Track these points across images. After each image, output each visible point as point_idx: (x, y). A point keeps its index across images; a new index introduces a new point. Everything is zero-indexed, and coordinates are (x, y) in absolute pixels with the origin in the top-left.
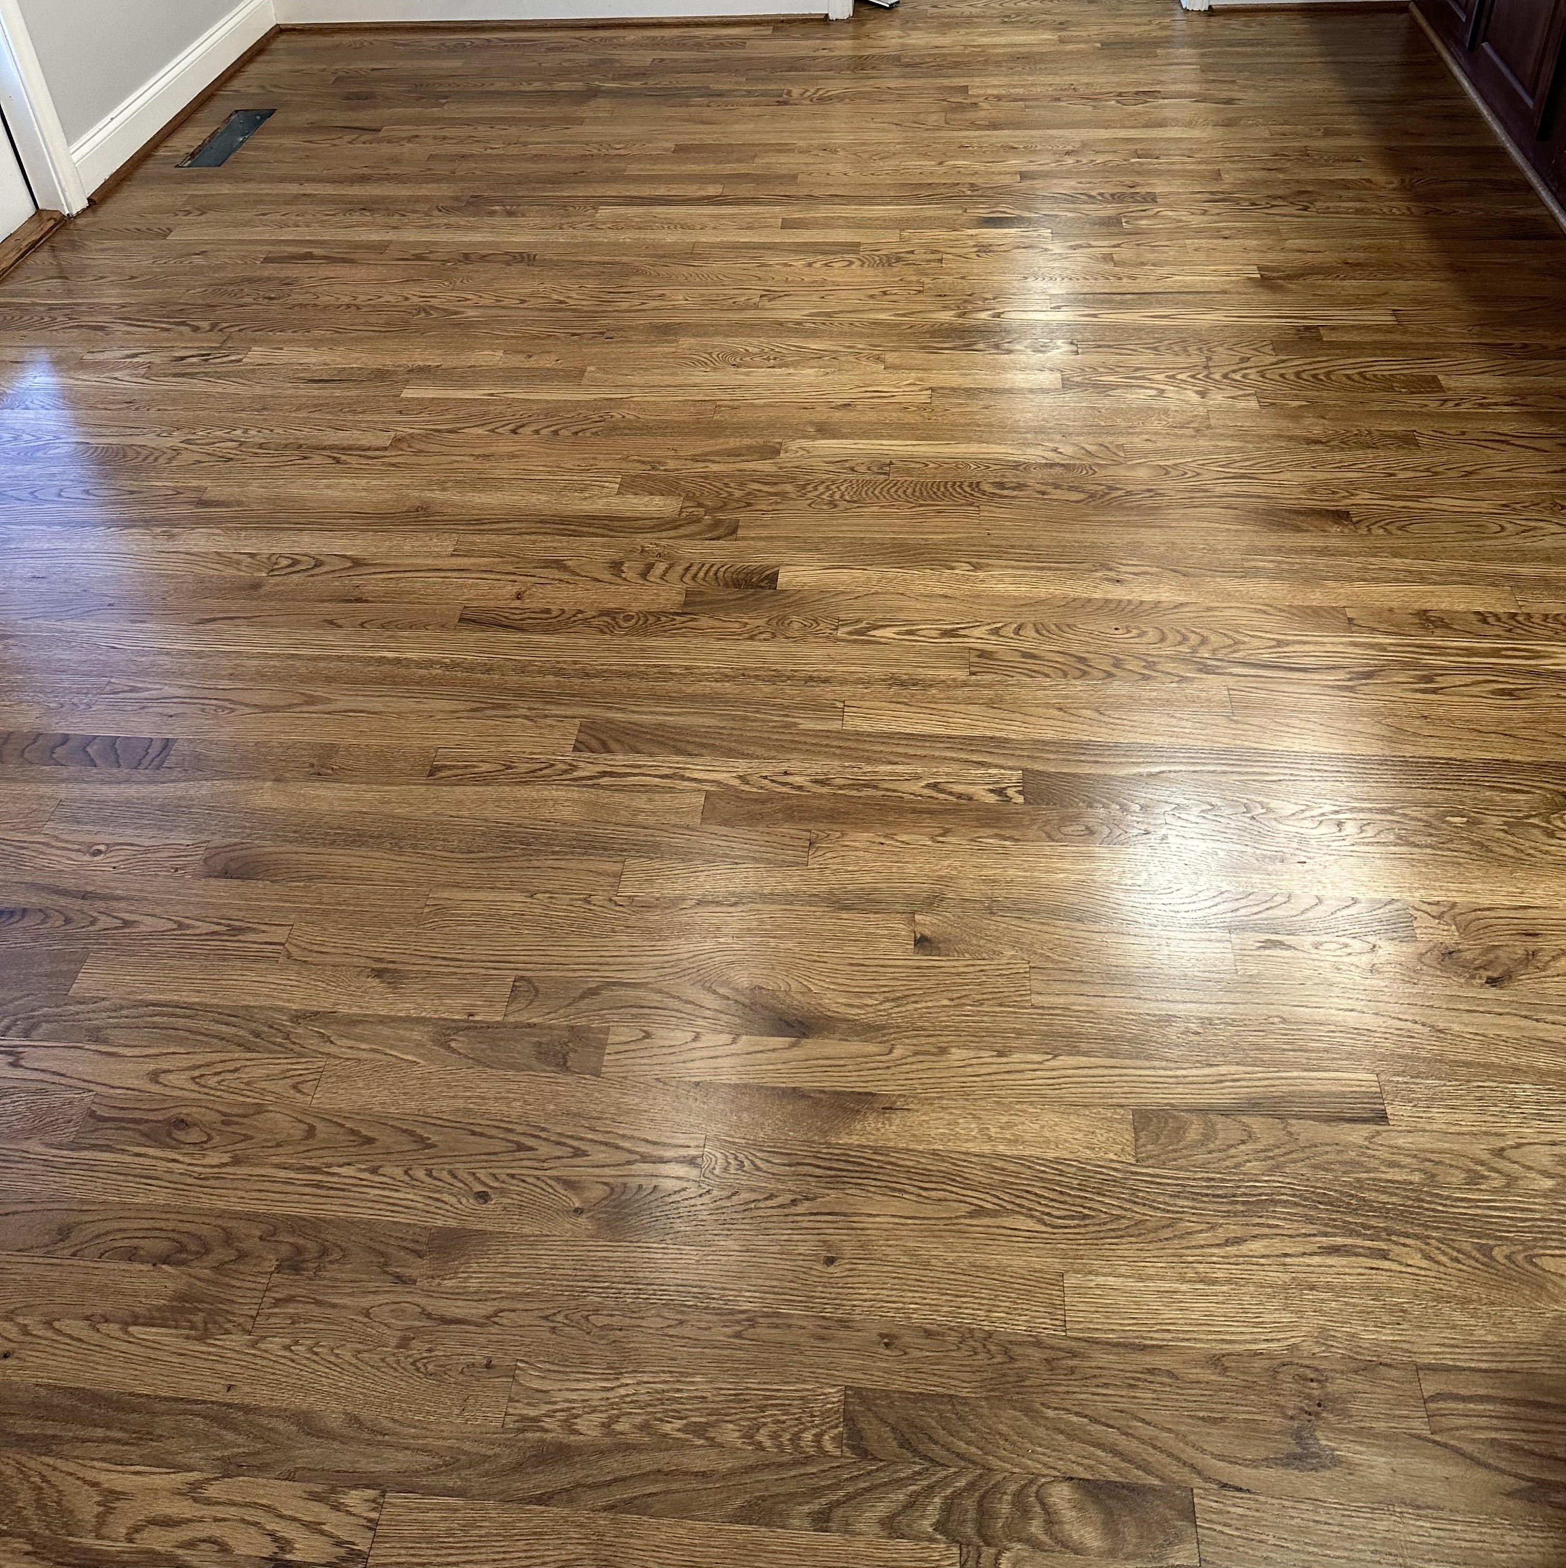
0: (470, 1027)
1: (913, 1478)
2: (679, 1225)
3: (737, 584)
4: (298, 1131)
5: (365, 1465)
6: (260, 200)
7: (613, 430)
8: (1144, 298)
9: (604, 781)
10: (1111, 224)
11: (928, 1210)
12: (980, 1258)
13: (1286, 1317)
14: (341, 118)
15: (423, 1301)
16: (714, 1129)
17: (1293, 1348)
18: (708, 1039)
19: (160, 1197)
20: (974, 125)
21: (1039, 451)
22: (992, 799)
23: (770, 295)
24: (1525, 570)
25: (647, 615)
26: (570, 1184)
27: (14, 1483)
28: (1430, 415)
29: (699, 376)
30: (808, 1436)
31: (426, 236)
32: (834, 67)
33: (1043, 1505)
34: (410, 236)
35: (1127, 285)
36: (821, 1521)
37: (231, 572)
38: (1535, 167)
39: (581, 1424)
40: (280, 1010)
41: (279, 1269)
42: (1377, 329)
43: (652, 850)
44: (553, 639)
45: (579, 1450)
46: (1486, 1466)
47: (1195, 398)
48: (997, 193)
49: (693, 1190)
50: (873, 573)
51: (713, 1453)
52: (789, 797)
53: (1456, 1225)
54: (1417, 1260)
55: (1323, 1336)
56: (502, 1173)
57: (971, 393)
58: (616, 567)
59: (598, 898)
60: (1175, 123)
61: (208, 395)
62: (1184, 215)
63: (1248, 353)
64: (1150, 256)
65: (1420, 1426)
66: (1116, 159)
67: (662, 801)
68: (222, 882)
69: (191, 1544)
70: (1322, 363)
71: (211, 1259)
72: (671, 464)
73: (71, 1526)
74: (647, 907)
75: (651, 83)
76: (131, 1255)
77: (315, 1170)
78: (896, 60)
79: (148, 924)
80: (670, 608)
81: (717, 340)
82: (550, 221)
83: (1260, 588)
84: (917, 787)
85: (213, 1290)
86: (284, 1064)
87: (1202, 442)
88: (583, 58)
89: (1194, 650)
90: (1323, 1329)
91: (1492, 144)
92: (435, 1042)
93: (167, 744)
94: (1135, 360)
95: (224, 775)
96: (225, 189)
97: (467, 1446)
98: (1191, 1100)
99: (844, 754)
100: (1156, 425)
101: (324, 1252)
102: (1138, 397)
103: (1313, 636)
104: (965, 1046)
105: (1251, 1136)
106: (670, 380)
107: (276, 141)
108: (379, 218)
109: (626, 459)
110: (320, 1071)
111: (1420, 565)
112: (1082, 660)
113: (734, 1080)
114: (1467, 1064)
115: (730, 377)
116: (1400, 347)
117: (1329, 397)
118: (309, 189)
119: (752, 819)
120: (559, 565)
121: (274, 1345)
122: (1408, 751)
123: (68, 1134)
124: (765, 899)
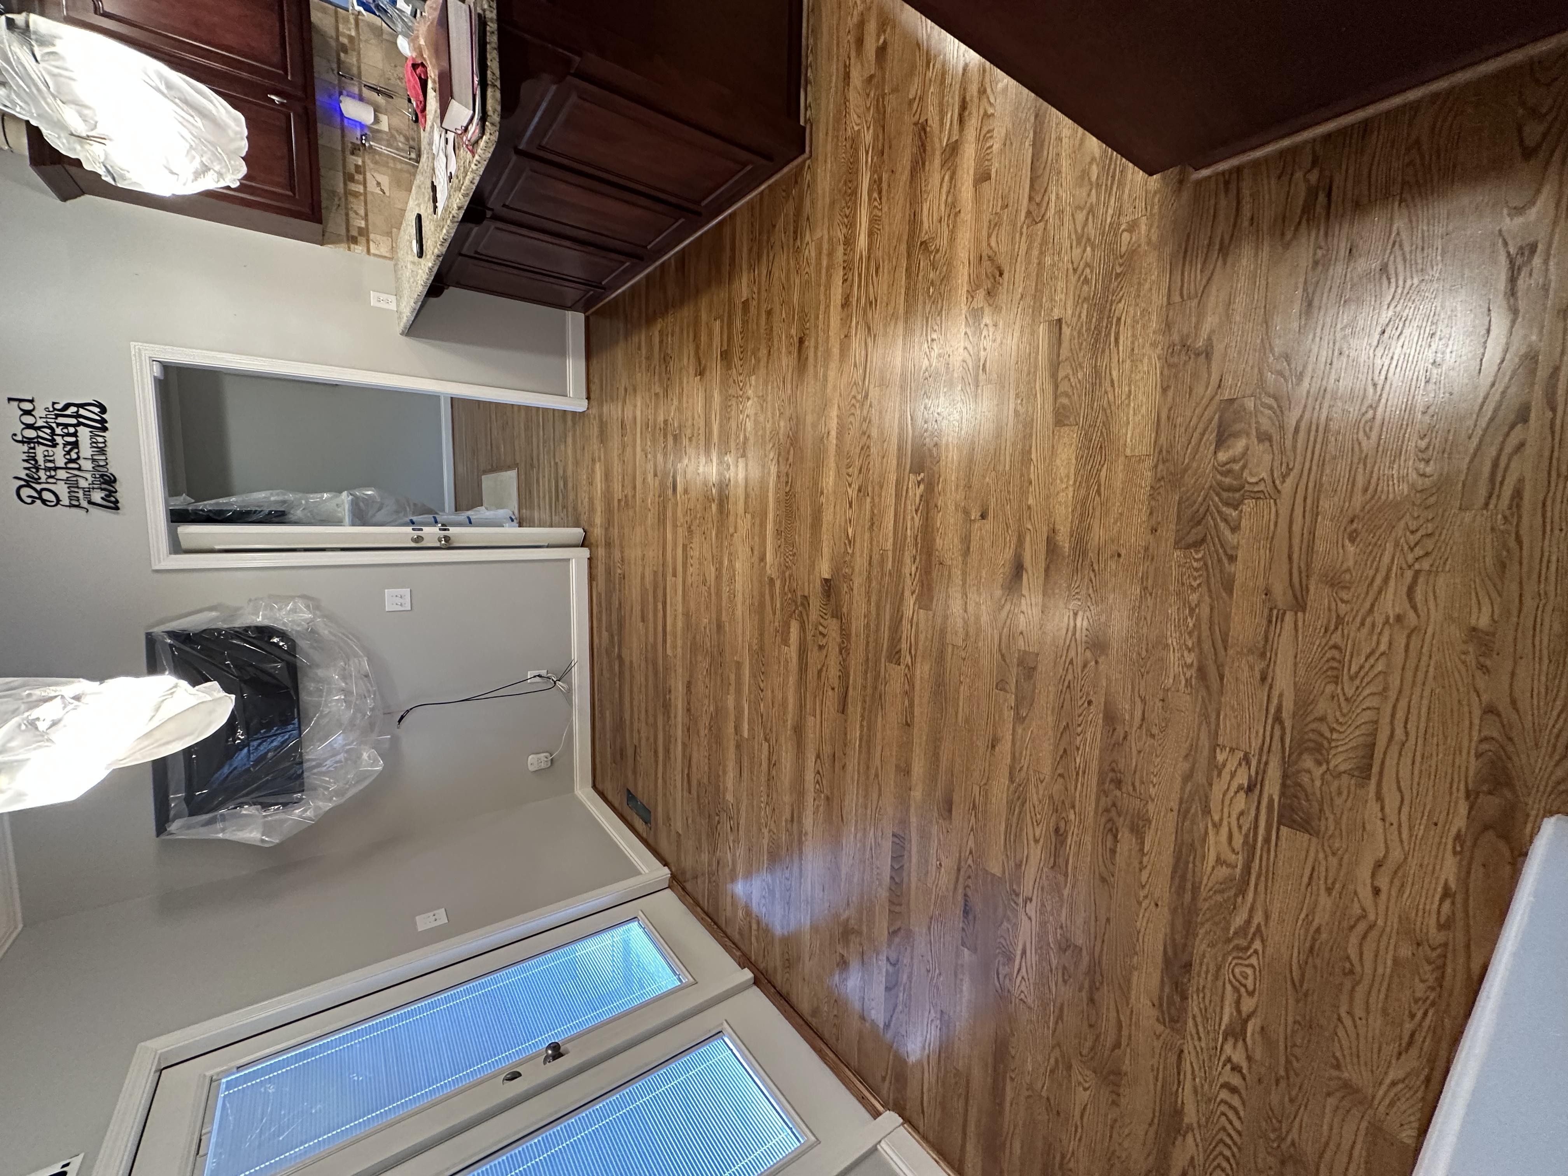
0: (1017, 708)
1: (1214, 520)
2: (1103, 619)
3: (829, 596)
4: (1061, 780)
5: (1206, 753)
6: (665, 795)
7: (762, 648)
8: (708, 424)
9: (913, 652)
10: (676, 438)
11: (1098, 514)
12: (1118, 491)
13: (1146, 360)
14: (630, 761)
15: (1135, 728)
16: (1061, 604)
17: (1159, 358)
18: (1024, 608)
19: (1088, 839)
20: (634, 496)
21: (772, 468)
22: (922, 486)
23: (704, 583)
24: (824, 264)
25: (841, 634)
26: (1085, 666)
27: (1212, 902)
28: (759, 303)
29: (739, 613)
30: (1195, 564)
31: (680, 726)
32: (609, 555)
33: (1227, 463)
34: (679, 733)
35: (702, 431)
36: (1232, 559)
37: (821, 808)
38: (654, 262)
39: (1189, 661)
40: (1008, 789)
41: (1120, 789)
42: (722, 327)
43: (943, 632)
44: (852, 674)
45: (1200, 662)
46: (1212, 274)
47: (750, 402)
48: (663, 486)
49: (1088, 613)
50: (825, 537)
51: (1203, 605)
52: (921, 573)
53: (1106, 290)
54: (1121, 306)
55: (1154, 345)
56: (1080, 694)
57: (747, 496)
58: (821, 647)
59: (963, 654)
60: (634, 412)
61: (746, 817)
62: (673, 408)
63: (731, 380)
64: (690, 422)
65: (1194, 303)
66: (649, 436)
67: (922, 626)
68: (954, 812)
69: (1240, 827)
70: (736, 350)
71: (1116, 818)
72: (777, 624)
73: (1231, 878)
74: (967, 634)
75: (615, 632)
76: (1113, 851)
77: (1078, 774)
78: (607, 529)
79: (971, 843)
80: (839, 625)
81: (724, 604)
82: (673, 675)
83: (832, 374)
84: (917, 519)
85: (1129, 817)
86: (1032, 787)
87: (769, 398)
88: (605, 661)
89: (858, 401)
90: (1151, 344)
91: (645, 279)
92: (1023, 722)
93: (894, 835)
94: (734, 427)
95: (908, 812)
96: (660, 809)
97: (1198, 710)
98: (1051, 400)
99: (902, 550)
100: (761, 419)
101: (1113, 770)
102: (749, 425)
103: (852, 352)
104: (1027, 499)
105: (1067, 377)
106: (740, 624)
107: (640, 789)
108: (672, 746)
109: (774, 643)
110: (1035, 771)
111: (822, 307)
112: (862, 448)
113: (1041, 596)
114: (1037, 285)
115: (739, 598)
116: (730, 316)
117: (750, 346)
118: (660, 776)
119: (930, 589)
120: (820, 672)
121: (1153, 791)
122: (901, 311)
123: (1061, 878)
124: (964, 583)
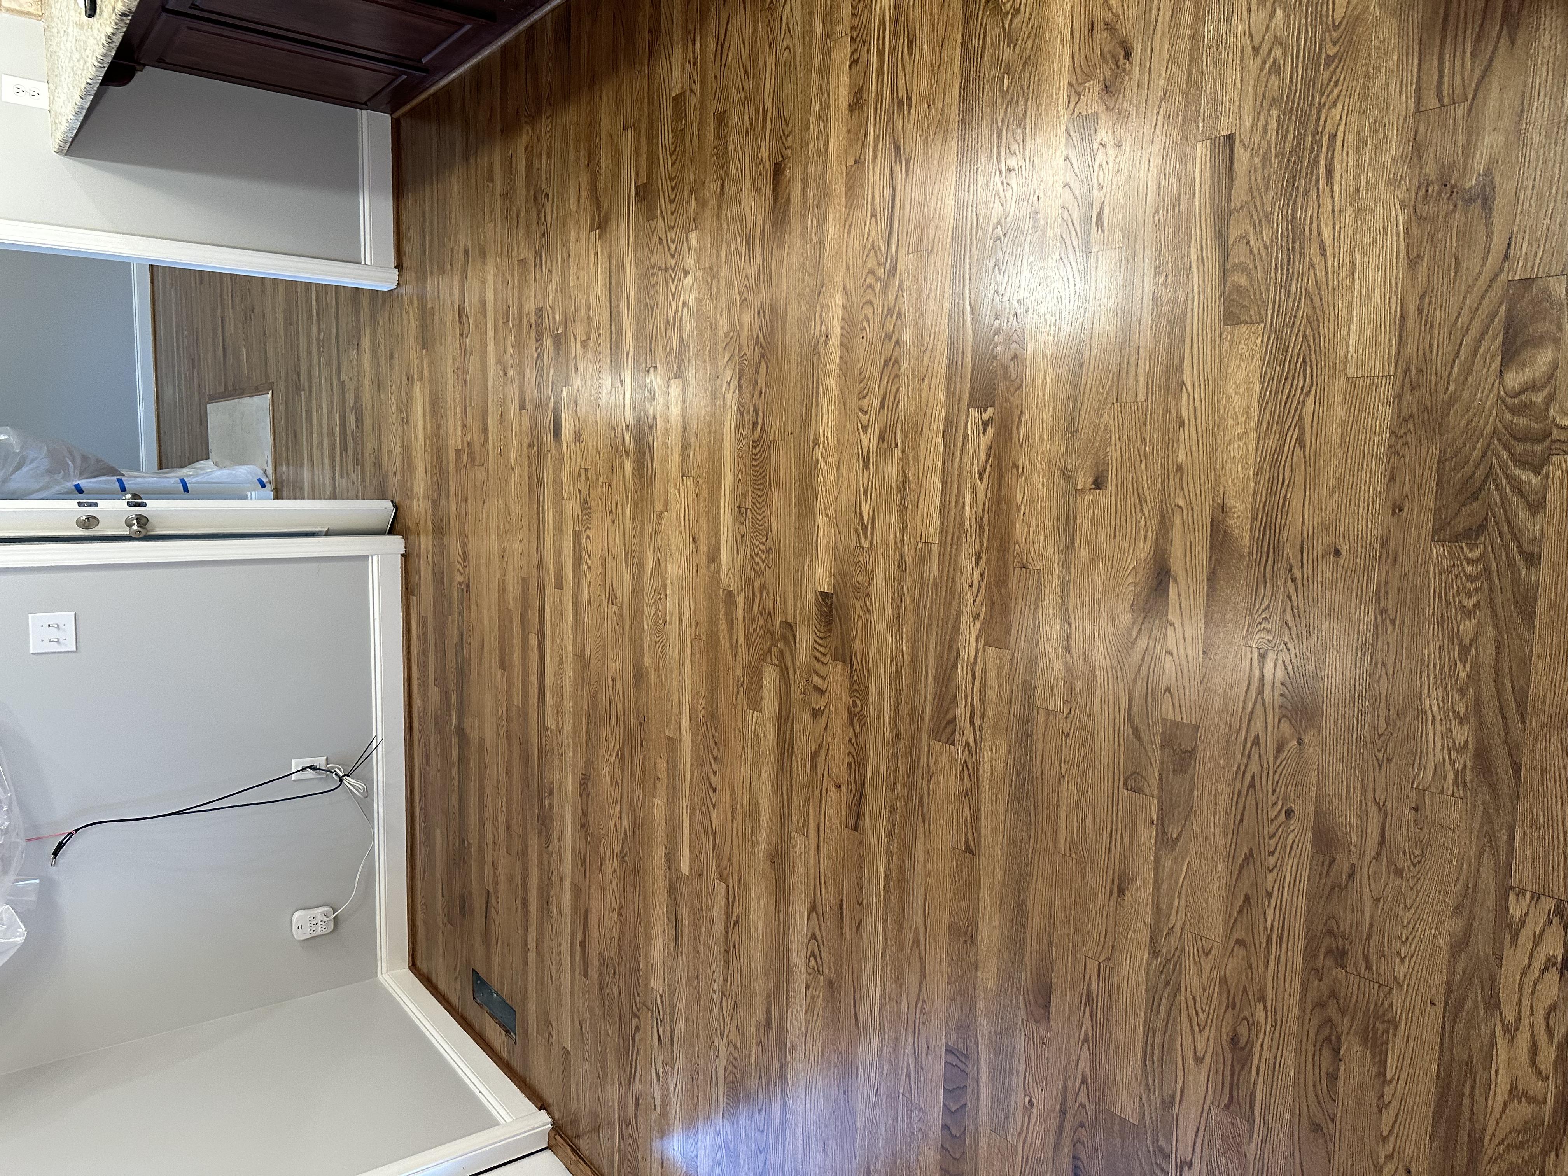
0: (1162, 824)
1: (1501, 491)
2: (1311, 666)
3: (829, 623)
4: (1240, 952)
5: (1491, 902)
6: (541, 981)
7: (713, 715)
8: (614, 317)
9: (977, 723)
10: (559, 342)
11: (1299, 479)
12: (1335, 440)
13: (1380, 210)
14: (479, 920)
15: (1368, 859)
16: (1238, 640)
17: (1403, 205)
18: (1171, 644)
19: (1290, 1056)
20: (485, 445)
21: (729, 396)
22: (990, 431)
23: (612, 598)
24: (818, 31)
25: (852, 690)
26: (1280, 748)
27: (1504, 1166)
28: (702, 102)
29: (673, 652)
30: (1469, 569)
31: (568, 856)
32: (441, 550)
33: (1521, 392)
34: (567, 868)
35: (604, 330)
36: (1532, 559)
37: (820, 1003)
38: (516, 23)
39: (1460, 740)
40: (1149, 965)
41: (1343, 967)
42: (637, 142)
43: (1029, 687)
44: (870, 761)
45: (1479, 741)
46: (1491, 60)
47: (689, 279)
48: (536, 428)
49: (1284, 656)
50: (821, 520)
51: (1482, 641)
52: (989, 583)
53: (1310, 83)
54: (1337, 111)
55: (1394, 182)
56: (1272, 799)
57: (685, 447)
58: (816, 713)
59: (1065, 727)
60: (482, 293)
61: (687, 1020)
62: (552, 287)
63: (655, 238)
64: (583, 312)
65: (1462, 110)
66: (510, 338)
67: (992, 679)
68: (1053, 1010)
69: (1550, 1033)
70: (663, 183)
71: (1336, 1018)
72: (739, 672)
73: (1536, 1122)
74: (1071, 690)
75: (452, 687)
76: (1333, 1077)
77: (1269, 939)
78: (436, 503)
79: (1084, 1064)
80: (847, 673)
81: (646, 637)
82: (556, 763)
83: (832, 230)
84: (981, 487)
85: (1359, 1016)
86: (1189, 963)
87: (723, 273)
88: (434, 738)
89: (879, 279)
90: (1388, 182)
91: (499, 55)
92: (1173, 849)
93: (949, 1051)
94: (661, 324)
95: (973, 1008)
96: (532, 1007)
97: (1477, 825)
98: (1216, 282)
99: (956, 542)
100: (710, 308)
101: (1331, 933)
102: (688, 321)
103: (868, 190)
104: (1176, 452)
105: (1244, 237)
106: (676, 672)
107: (496, 968)
108: (554, 891)
109: (735, 706)
110: (1195, 935)
111: (815, 110)
112: (886, 364)
113: (1201, 624)
114: (1190, 74)
115: (673, 628)
116: (651, 125)
117: (689, 178)
118: (532, 944)
119: (1006, 611)
120: (814, 756)
121: (1400, 970)
122: (954, 119)
123: (1242, 1124)
124: (1065, 601)
